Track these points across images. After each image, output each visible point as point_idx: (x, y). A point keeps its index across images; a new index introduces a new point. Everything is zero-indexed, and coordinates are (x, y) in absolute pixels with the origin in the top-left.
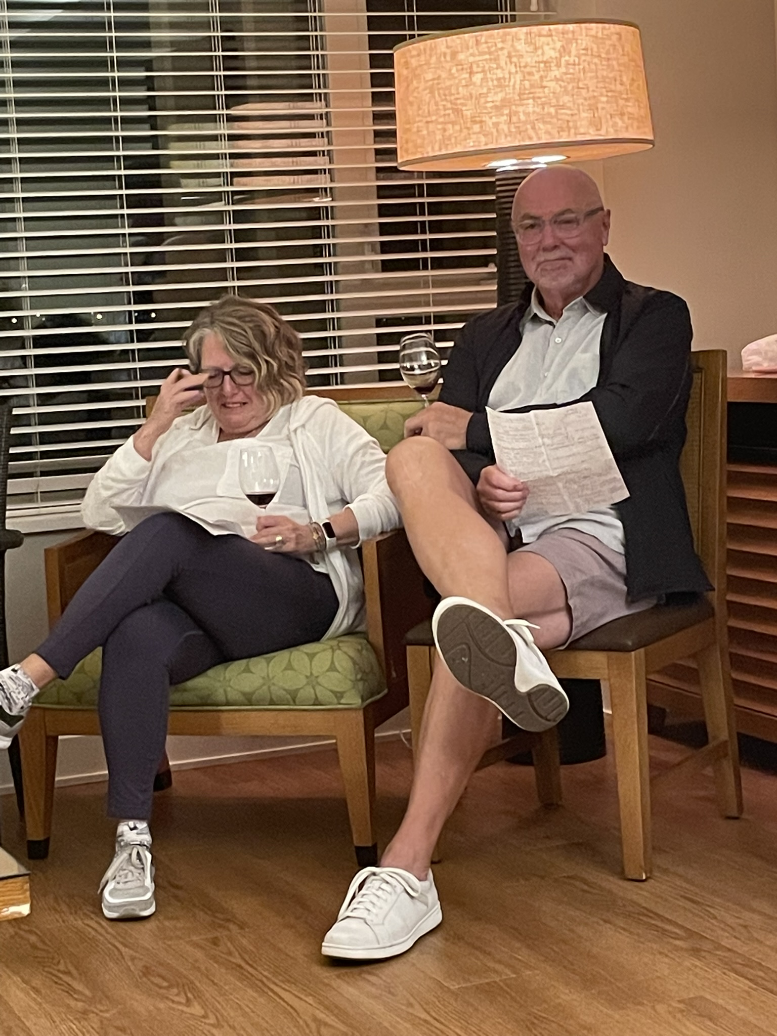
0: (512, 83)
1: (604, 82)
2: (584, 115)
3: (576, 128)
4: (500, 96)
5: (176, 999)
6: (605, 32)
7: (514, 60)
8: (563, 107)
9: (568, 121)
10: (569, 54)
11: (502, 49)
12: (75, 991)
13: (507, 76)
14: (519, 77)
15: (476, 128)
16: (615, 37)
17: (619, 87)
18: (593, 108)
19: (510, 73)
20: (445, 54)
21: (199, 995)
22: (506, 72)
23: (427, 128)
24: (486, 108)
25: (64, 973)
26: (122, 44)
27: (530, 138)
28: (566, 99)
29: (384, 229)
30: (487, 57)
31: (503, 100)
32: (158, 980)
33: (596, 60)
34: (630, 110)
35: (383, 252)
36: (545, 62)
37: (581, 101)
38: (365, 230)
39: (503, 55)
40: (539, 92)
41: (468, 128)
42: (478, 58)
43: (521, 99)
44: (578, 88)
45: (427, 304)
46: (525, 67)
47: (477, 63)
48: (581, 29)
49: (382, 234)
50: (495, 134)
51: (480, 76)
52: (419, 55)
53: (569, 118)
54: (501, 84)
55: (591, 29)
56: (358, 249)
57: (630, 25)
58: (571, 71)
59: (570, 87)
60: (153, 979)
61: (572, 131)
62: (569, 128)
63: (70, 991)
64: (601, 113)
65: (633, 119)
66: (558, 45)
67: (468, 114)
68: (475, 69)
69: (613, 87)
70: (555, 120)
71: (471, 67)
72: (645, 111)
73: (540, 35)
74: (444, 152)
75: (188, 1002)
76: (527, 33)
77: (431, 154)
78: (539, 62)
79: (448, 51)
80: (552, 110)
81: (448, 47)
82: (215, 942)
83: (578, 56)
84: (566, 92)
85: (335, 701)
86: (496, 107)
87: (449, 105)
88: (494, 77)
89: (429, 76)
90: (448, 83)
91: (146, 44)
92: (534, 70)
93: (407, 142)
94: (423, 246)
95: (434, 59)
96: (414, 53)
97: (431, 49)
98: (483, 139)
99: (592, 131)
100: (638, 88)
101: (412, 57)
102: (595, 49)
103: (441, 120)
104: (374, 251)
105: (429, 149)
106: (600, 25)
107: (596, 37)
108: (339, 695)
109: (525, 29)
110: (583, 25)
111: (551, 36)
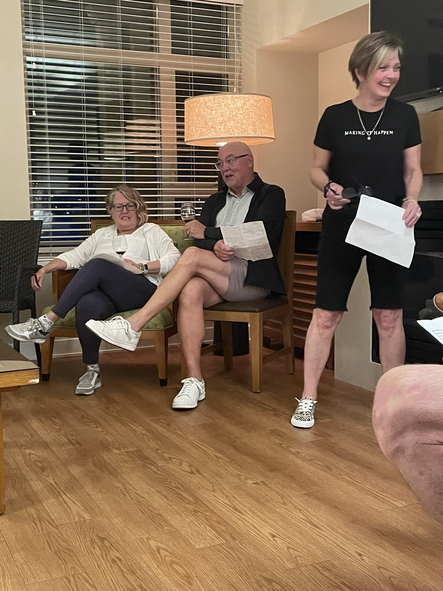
0: (226, 114)
1: (258, 116)
2: (251, 127)
3: (247, 131)
4: (222, 119)
5: (93, 426)
6: (259, 99)
7: (227, 106)
8: (243, 124)
9: (245, 129)
10: (246, 105)
11: (223, 102)
12: (56, 423)
13: (224, 112)
14: (228, 112)
15: (213, 130)
16: (262, 101)
17: (263, 119)
18: (254, 125)
19: (225, 111)
20: (203, 103)
21: (101, 425)
22: (224, 110)
23: (196, 129)
24: (216, 123)
25: (53, 417)
26: (88, 101)
27: (232, 134)
28: (245, 121)
29: (179, 166)
30: (218, 105)
31: (223, 120)
32: (86, 420)
33: (255, 108)
34: (267, 127)
35: (178, 174)
36: (238, 108)
37: (250, 122)
38: (172, 166)
39: (223, 104)
40: (235, 118)
41: (210, 130)
42: (214, 105)
43: (229, 120)
44: (249, 118)
45: (193, 194)
46: (231, 109)
47: (214, 106)
48: (251, 97)
49: (178, 168)
50: (219, 132)
51: (215, 111)
52: (193, 103)
53: (245, 128)
54: (222, 115)
55: (254, 97)
56: (169, 173)
57: (267, 96)
58: (247, 111)
59: (246, 117)
60: (84, 419)
61: (246, 133)
62: (245, 131)
63: (55, 423)
64: (257, 127)
65: (268, 130)
66: (243, 102)
67: (210, 125)
68: (213, 109)
69: (261, 118)
70: (240, 129)
71: (212, 108)
72: (272, 128)
73: (236, 98)
74: (201, 138)
75: (97, 427)
76: (231, 97)
77: (196, 138)
78: (236, 108)
79: (204, 102)
80: (240, 125)
81: (204, 100)
82: (108, 408)
83: (250, 106)
84: (245, 119)
85: (155, 327)
86: (220, 123)
87: (203, 121)
88: (220, 112)
89: (197, 111)
90: (203, 113)
91: (97, 102)
92: (234, 110)
93: (188, 134)
94: (192, 173)
95: (198, 105)
96: (192, 102)
97: (198, 101)
98: (215, 134)
99: (253, 133)
100: (270, 119)
101: (191, 104)
102: (255, 104)
103: (200, 126)
104: (175, 174)
105: (196, 137)
106: (257, 96)
107: (256, 100)
108: (156, 325)
109: (231, 96)
110: (251, 96)
111: (240, 98)
